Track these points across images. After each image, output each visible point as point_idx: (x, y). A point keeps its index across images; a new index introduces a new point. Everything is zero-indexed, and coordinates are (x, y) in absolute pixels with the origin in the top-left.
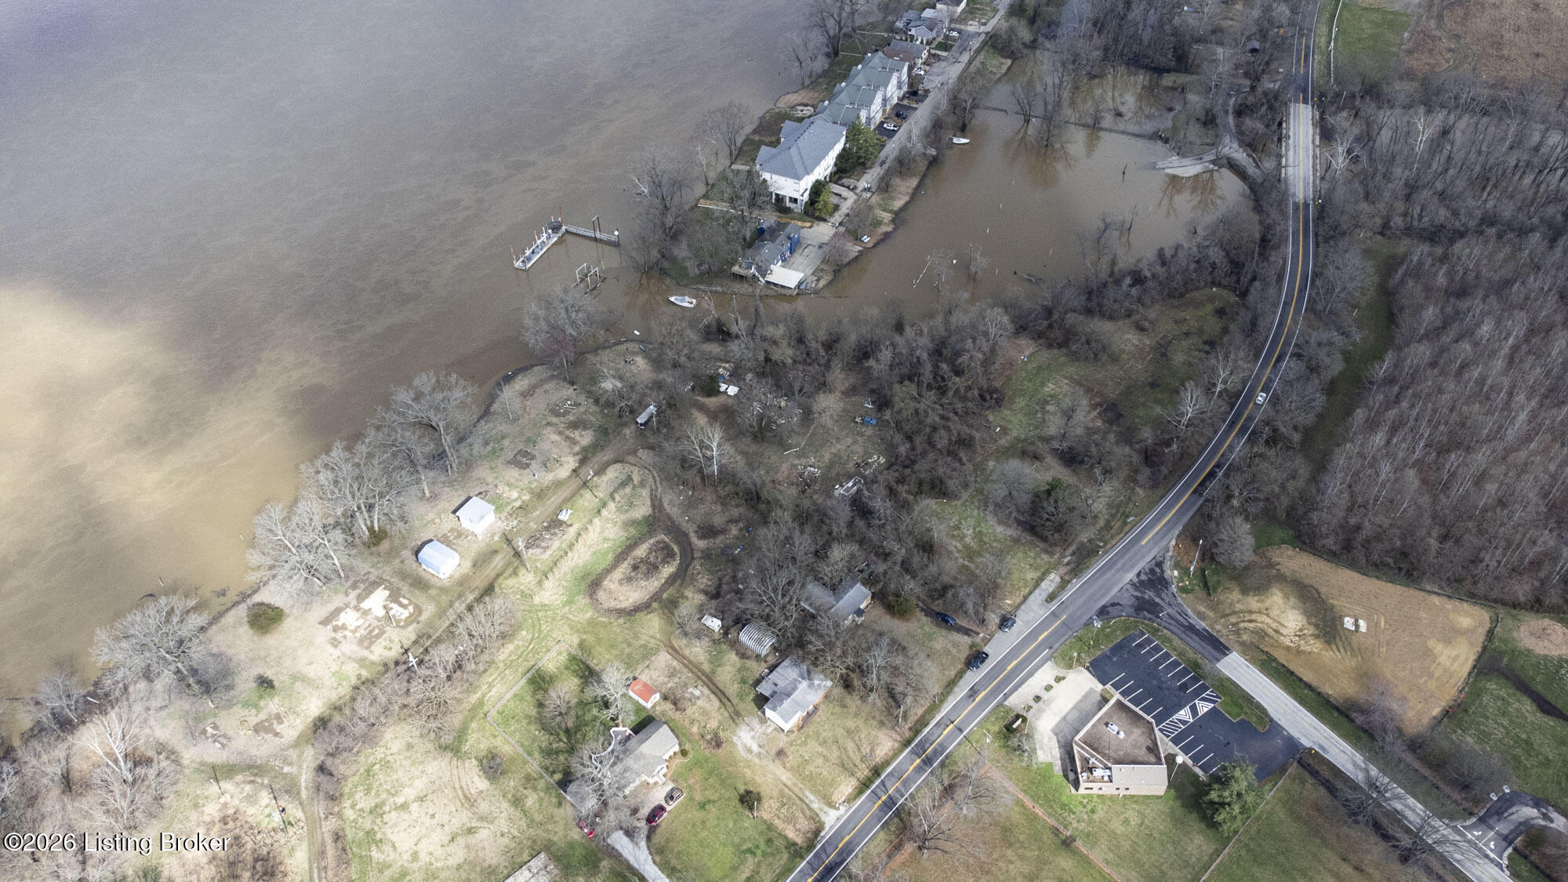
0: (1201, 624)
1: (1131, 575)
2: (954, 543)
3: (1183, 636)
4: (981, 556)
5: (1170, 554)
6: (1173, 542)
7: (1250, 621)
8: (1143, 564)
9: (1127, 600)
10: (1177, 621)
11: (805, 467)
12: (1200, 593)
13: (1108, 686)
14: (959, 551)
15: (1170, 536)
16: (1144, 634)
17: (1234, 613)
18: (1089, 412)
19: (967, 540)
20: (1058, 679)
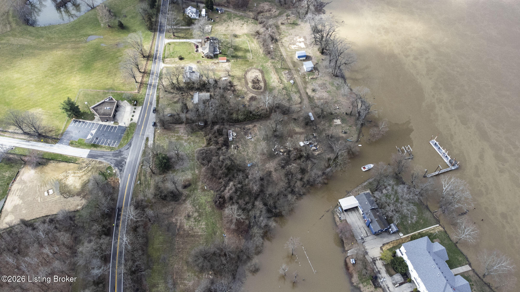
0: (99, 160)
1: (128, 161)
2: (187, 138)
3: (103, 153)
4: (176, 139)
5: (119, 177)
6: (120, 182)
7: (84, 171)
8: (126, 167)
9: (125, 153)
10: (107, 156)
11: (252, 137)
12: (104, 170)
13: (117, 126)
14: (183, 136)
15: (122, 183)
16: (115, 146)
17: (90, 171)
18: (181, 223)
19: (183, 141)
20: (132, 120)
